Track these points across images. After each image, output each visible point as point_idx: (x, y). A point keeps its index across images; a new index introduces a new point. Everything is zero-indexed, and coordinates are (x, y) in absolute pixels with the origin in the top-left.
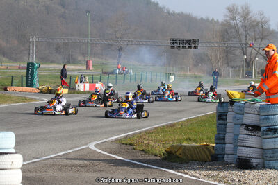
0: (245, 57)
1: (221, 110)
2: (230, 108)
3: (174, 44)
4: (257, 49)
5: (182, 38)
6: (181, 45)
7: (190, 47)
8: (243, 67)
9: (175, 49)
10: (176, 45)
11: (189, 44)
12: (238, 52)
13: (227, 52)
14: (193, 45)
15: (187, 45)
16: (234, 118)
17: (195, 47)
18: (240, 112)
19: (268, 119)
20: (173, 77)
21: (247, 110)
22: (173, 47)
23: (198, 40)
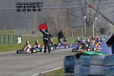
0: (85, 17)
1: (68, 63)
2: (76, 61)
3: (19, 7)
4: (96, 9)
5: (26, 2)
6: (26, 8)
7: (34, 10)
8: (83, 26)
9: (21, 13)
10: (21, 8)
11: (34, 7)
12: (78, 13)
13: (68, 14)
14: (37, 8)
15: (32, 8)
16: (81, 70)
17: (39, 10)
18: (86, 64)
19: (112, 69)
20: (20, 38)
21: (92, 62)
22: (19, 10)
23: (42, 3)
